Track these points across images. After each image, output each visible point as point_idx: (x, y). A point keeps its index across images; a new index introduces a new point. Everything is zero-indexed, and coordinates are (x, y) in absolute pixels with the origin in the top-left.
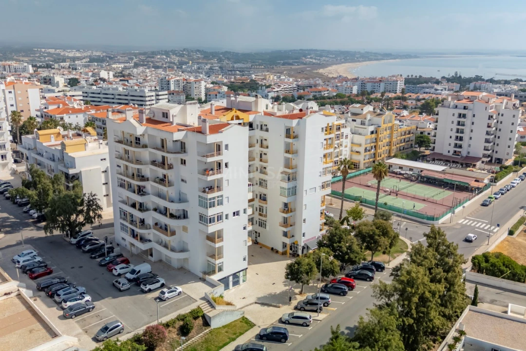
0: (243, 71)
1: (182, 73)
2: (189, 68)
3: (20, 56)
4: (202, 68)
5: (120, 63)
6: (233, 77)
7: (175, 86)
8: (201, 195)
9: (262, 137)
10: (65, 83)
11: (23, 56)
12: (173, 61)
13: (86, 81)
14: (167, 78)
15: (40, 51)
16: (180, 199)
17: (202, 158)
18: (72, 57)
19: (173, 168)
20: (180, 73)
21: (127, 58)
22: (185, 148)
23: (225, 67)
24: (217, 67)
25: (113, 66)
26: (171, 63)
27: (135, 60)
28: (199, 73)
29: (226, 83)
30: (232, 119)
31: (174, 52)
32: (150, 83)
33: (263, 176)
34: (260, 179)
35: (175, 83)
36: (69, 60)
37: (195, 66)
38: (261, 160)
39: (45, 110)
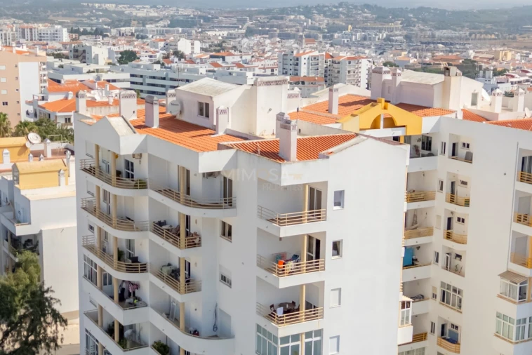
0: (451, 44)
1: (332, 45)
2: (347, 38)
3: (58, 16)
4: (370, 39)
5: (221, 28)
6: (429, 54)
7: (308, 68)
8: (263, 326)
9: (455, 176)
10: (109, 58)
11: (64, 16)
12: (317, 25)
13: (151, 57)
14: (295, 52)
15: (93, 6)
16: (215, 328)
17: (269, 223)
18: (143, 17)
19: (199, 244)
20: (328, 46)
21: (234, 20)
22: (231, 195)
23: (416, 37)
24: (401, 35)
25: (210, 33)
26: (313, 28)
27: (249, 23)
28: (364, 47)
29: (414, 65)
30: (375, 125)
31: (321, 10)
32: (263, 63)
33: (452, 279)
34: (443, 284)
35: (308, 63)
36: (136, 22)
37: (358, 34)
38: (449, 236)
39: (41, 103)
